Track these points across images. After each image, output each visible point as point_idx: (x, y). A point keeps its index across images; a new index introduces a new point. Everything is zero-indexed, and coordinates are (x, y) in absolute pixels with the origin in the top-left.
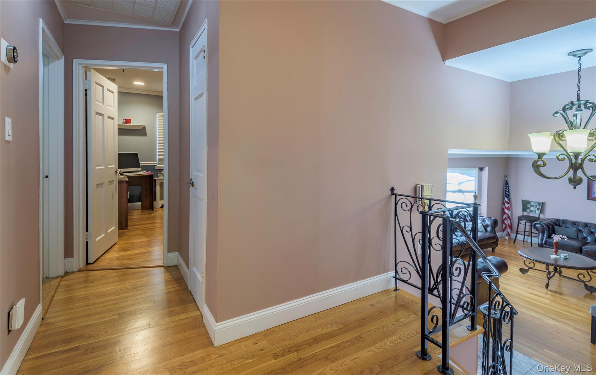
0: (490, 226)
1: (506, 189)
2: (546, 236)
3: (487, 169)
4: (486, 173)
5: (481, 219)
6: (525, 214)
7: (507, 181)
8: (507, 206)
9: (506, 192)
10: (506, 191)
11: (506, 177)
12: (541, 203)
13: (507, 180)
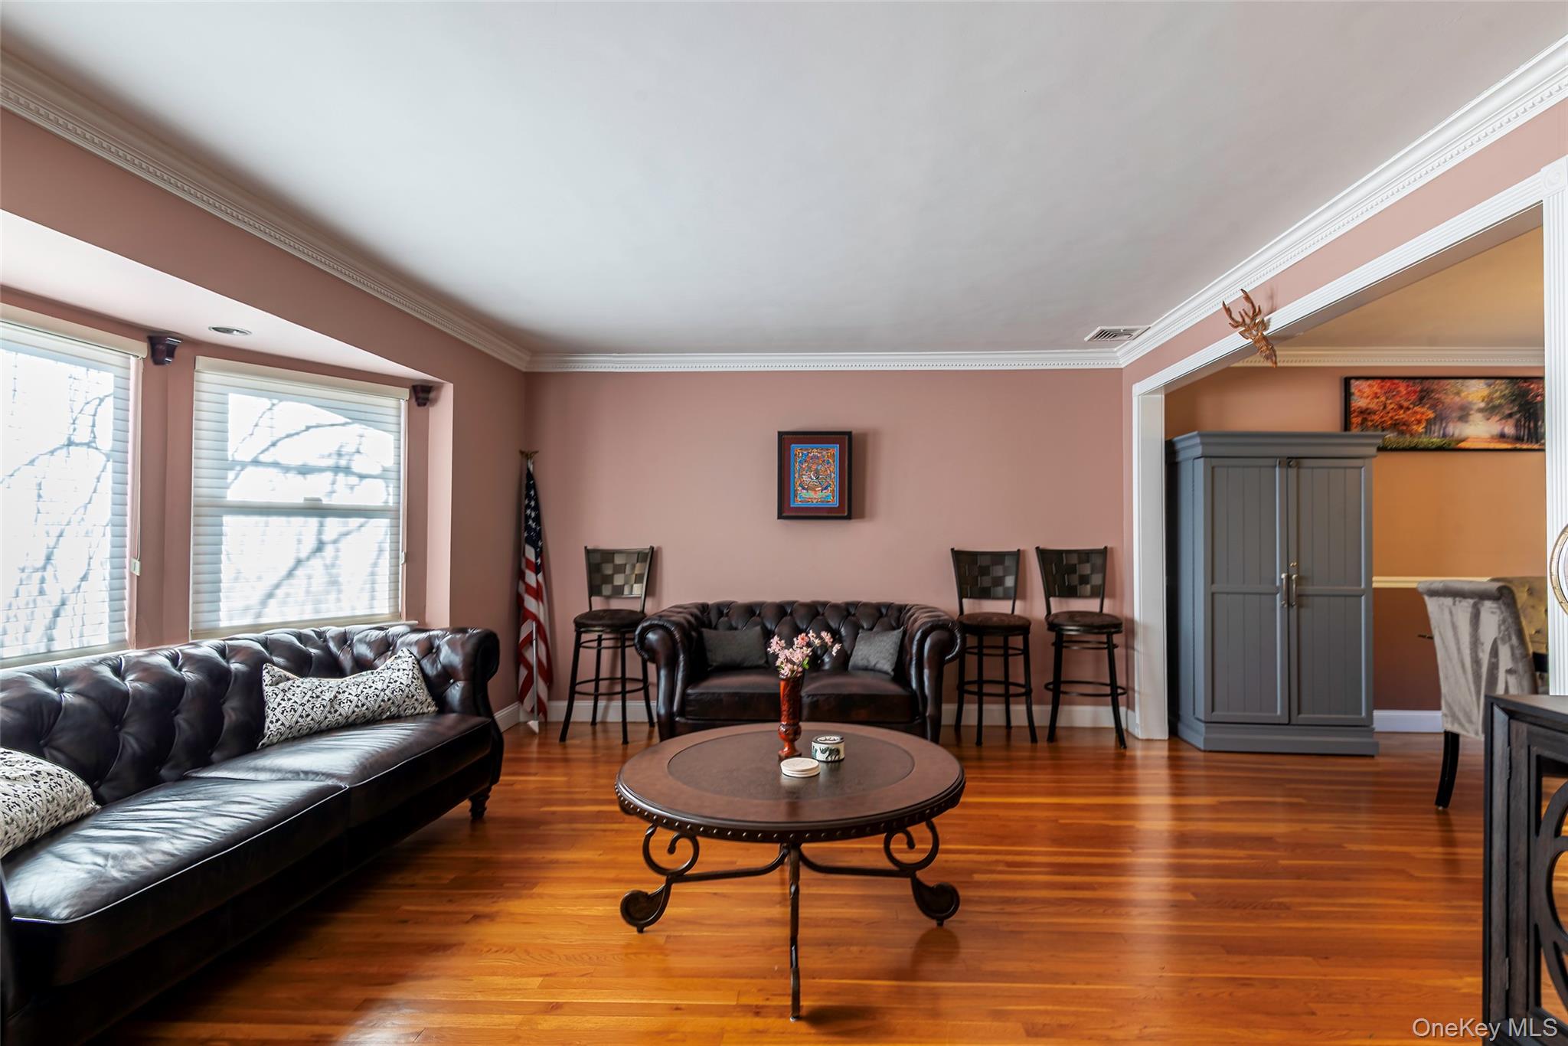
0: (462, 675)
1: (528, 506)
2: (683, 676)
3: (448, 392)
4: (443, 415)
5: (417, 643)
6: (598, 604)
7: (530, 476)
8: (533, 584)
9: (530, 522)
10: (528, 518)
11: (526, 455)
12: (647, 554)
13: (531, 469)
